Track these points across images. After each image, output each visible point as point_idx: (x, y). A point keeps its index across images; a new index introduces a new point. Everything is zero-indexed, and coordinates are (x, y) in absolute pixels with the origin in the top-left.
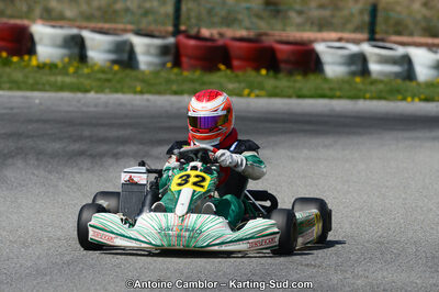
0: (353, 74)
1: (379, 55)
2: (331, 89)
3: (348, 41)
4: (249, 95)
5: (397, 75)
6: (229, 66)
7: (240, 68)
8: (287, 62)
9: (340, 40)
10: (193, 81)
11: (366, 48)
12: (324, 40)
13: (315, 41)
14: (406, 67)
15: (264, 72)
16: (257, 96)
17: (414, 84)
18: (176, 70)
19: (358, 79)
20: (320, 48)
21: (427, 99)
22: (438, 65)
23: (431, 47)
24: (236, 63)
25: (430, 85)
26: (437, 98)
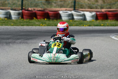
0: (70, 19)
1: (77, 14)
3: (68, 10)
4: (42, 26)
5: (81, 19)
6: (37, 18)
7: (39, 18)
8: (52, 16)
9: (66, 10)
10: (27, 22)
11: (73, 12)
12: (62, 10)
13: (59, 10)
14: (84, 17)
15: (46, 19)
16: (44, 26)
17: (86, 21)
18: (22, 19)
19: (71, 21)
20: (61, 12)
21: (90, 26)
22: (93, 16)
23: (90, 12)
24: (38, 17)
25: (90, 22)
26: (92, 25)
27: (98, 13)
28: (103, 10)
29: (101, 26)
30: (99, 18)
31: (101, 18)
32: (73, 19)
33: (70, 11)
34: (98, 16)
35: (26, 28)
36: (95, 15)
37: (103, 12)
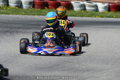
0: (82, 10)
1: (89, 5)
2: (76, 14)
5: (93, 10)
6: (48, 8)
10: (38, 12)
11: (85, 3)
12: (74, 1)
13: (71, 1)
14: (96, 8)
17: (98, 13)
18: (33, 9)
19: (83, 11)
20: (73, 3)
21: (102, 17)
22: (105, 8)
23: (103, 3)
24: (50, 7)
25: (102, 13)
26: (104, 17)
27: (111, 4)
28: (116, 2)
29: (113, 17)
30: (111, 9)
31: (114, 10)
32: (85, 9)
33: (83, 1)
34: (111, 7)
35: (37, 17)
36: (108, 6)
37: (116, 4)
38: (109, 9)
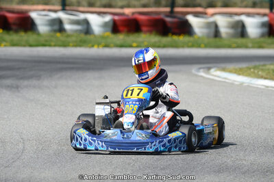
8: (14, 24)
11: (61, 15)
12: (35, 10)
13: (30, 11)
16: (5, 46)
17: (92, 36)
19: (58, 35)
26: (112, 45)
28: (128, 11)
30: (121, 28)
32: (62, 29)
33: (55, 11)
38: (115, 28)
